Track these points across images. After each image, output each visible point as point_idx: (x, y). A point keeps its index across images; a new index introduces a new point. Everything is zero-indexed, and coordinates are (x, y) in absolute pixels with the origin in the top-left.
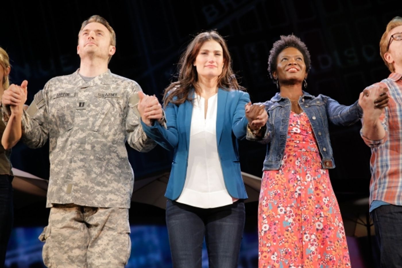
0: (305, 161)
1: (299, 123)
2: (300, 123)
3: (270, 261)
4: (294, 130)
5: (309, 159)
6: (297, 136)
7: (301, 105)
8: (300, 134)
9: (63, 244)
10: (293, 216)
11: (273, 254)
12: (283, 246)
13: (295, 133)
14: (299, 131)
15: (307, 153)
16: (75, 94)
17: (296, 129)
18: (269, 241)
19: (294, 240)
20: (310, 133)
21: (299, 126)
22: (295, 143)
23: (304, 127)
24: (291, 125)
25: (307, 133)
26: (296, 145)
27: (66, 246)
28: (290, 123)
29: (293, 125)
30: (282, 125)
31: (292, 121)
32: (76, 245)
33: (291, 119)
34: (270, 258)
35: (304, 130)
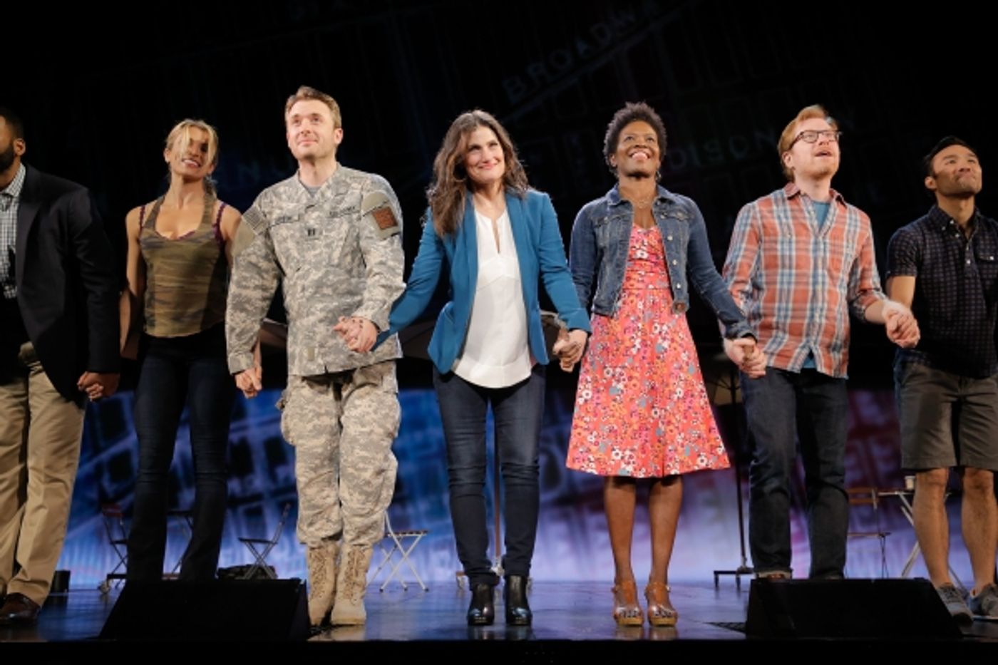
0: (651, 304)
1: (646, 244)
2: (648, 242)
3: (585, 442)
4: (639, 254)
5: (658, 300)
6: (643, 263)
7: (655, 212)
8: (647, 260)
9: (306, 409)
10: (624, 380)
11: (591, 433)
12: (607, 422)
13: (640, 259)
14: (646, 256)
15: (655, 291)
16: (299, 216)
17: (642, 253)
18: (589, 415)
19: (624, 414)
20: (662, 257)
21: (645, 248)
22: (639, 274)
23: (653, 249)
24: (635, 247)
25: (658, 258)
26: (640, 279)
27: (310, 411)
28: (631, 245)
29: (638, 247)
30: (620, 249)
31: (635, 240)
32: (323, 411)
33: (633, 237)
34: (585, 438)
35: (653, 254)
